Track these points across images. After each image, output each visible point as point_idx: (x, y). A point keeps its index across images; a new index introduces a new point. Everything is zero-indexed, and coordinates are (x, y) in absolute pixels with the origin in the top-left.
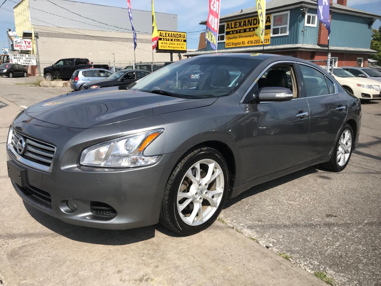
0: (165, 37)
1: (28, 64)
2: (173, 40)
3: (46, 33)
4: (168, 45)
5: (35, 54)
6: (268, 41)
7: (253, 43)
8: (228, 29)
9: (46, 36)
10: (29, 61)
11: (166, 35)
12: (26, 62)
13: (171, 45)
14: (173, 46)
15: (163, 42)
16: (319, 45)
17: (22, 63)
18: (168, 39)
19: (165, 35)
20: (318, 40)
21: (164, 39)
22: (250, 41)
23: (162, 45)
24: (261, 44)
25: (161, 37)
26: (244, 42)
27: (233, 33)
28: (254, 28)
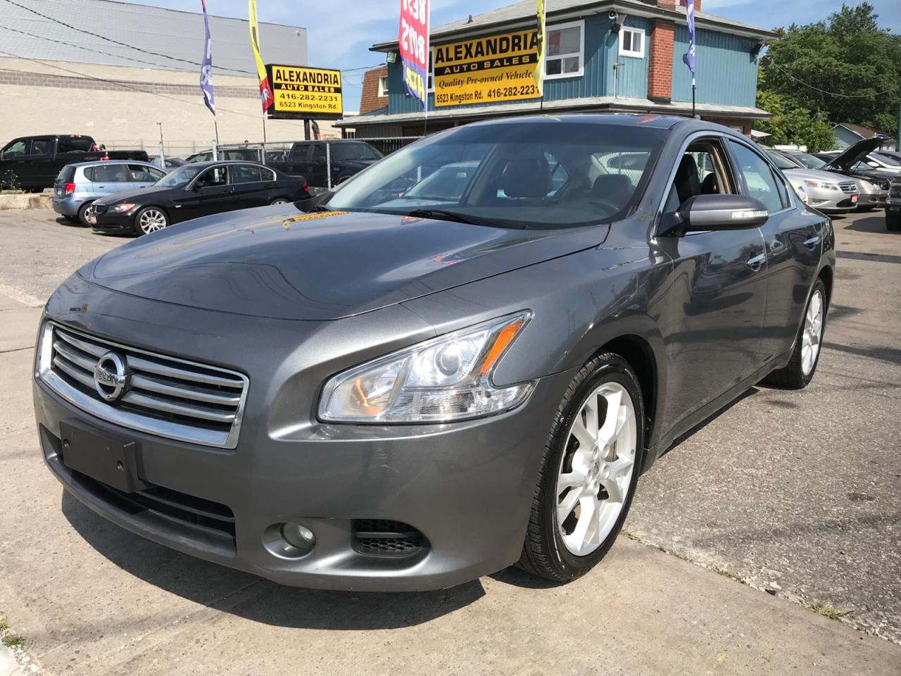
0: (288, 82)
2: (310, 88)
4: (297, 101)
7: (502, 96)
8: (440, 62)
11: (293, 76)
13: (305, 102)
14: (309, 102)
15: (286, 92)
16: (650, 98)
18: (296, 86)
19: (290, 76)
20: (649, 88)
21: (286, 85)
22: (494, 91)
23: (283, 100)
24: (519, 97)
25: (279, 81)
26: (479, 92)
27: (452, 72)
28: (501, 60)
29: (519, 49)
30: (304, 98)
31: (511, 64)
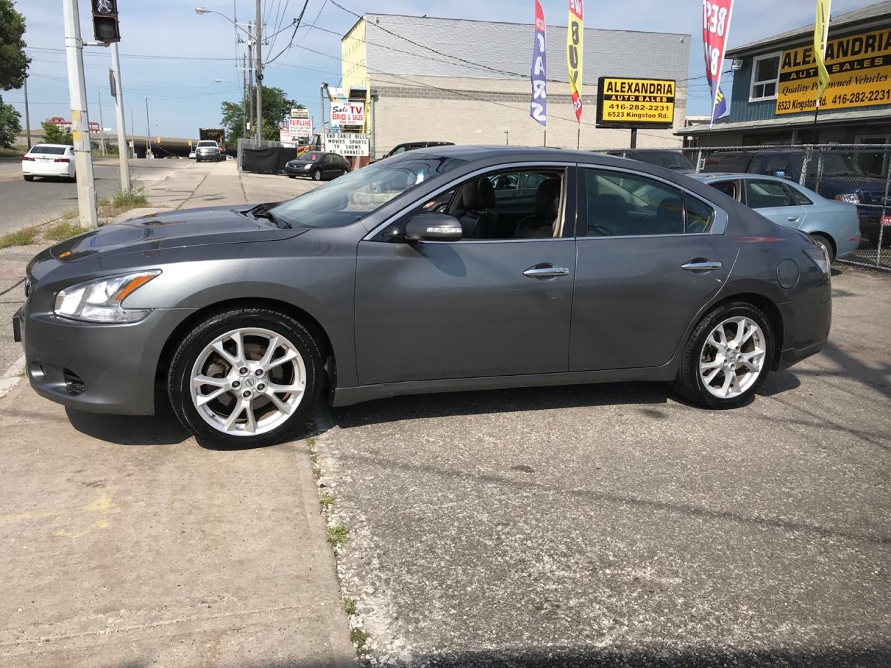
0: (620, 93)
1: (354, 152)
2: (641, 99)
3: (392, 88)
4: (626, 111)
5: (368, 132)
6: (886, 95)
7: (848, 102)
8: (787, 67)
9: (392, 96)
10: (356, 147)
11: (624, 87)
12: (349, 150)
13: (635, 111)
14: (638, 112)
15: (615, 103)
17: (343, 152)
18: (626, 97)
19: (622, 87)
21: (616, 96)
22: (840, 97)
23: (612, 110)
24: (866, 103)
25: (610, 93)
26: (823, 98)
27: (798, 78)
28: (851, 63)
29: (873, 50)
30: (634, 108)
31: (862, 67)
